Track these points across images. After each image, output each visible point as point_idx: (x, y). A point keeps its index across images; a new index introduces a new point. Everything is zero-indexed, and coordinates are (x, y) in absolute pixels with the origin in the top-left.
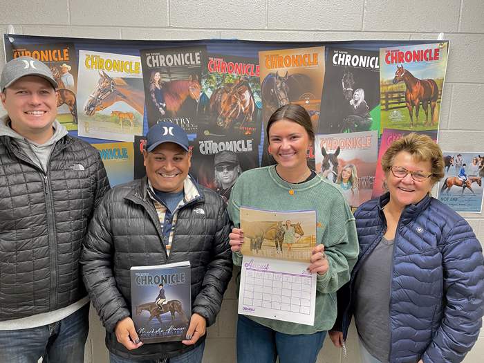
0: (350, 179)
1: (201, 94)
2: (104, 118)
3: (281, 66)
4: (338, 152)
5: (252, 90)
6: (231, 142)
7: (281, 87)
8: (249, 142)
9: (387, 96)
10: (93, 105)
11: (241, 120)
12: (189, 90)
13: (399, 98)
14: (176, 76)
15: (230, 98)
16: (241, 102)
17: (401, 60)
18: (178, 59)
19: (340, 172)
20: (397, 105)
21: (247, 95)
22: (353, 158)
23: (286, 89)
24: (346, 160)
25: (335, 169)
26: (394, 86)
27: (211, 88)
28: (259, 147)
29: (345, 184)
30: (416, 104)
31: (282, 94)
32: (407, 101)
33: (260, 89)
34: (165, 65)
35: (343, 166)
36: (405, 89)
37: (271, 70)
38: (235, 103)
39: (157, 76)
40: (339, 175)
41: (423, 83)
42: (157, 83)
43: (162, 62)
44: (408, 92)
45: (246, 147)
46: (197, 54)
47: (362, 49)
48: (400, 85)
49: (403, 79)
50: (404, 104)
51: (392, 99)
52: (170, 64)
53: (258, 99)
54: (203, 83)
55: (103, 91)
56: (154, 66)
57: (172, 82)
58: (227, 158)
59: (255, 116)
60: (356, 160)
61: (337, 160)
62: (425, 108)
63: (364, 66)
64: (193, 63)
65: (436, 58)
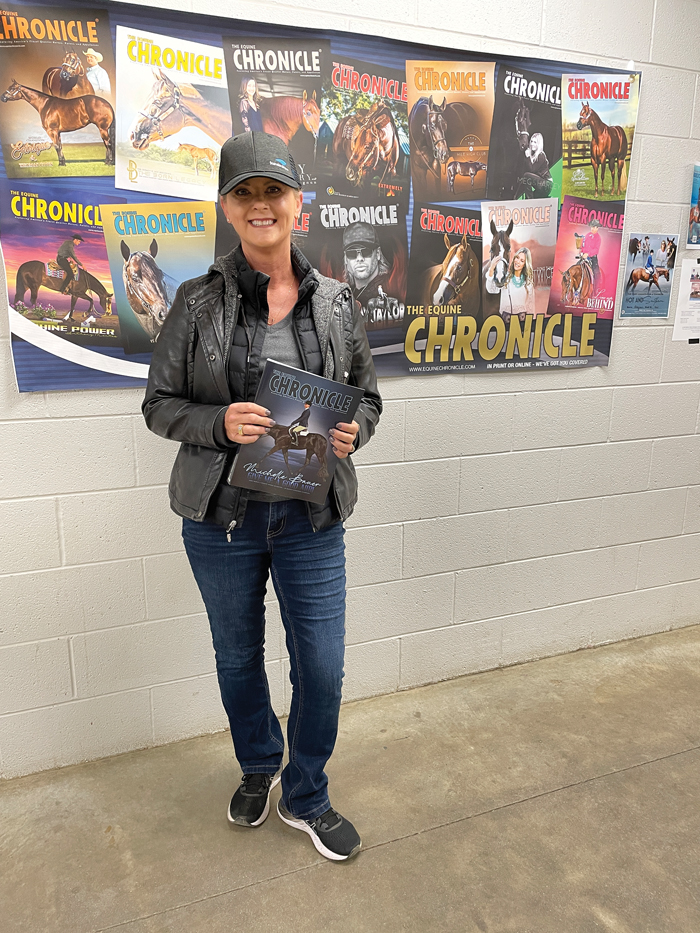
1: (321, 123)
3: (436, 87)
4: (510, 229)
5: (396, 124)
6: (367, 208)
7: (436, 121)
8: (393, 208)
9: (570, 147)
11: (379, 172)
12: (302, 116)
13: (584, 150)
14: (281, 90)
15: (364, 133)
16: (381, 142)
17: (587, 95)
18: (285, 59)
19: (511, 260)
20: (581, 161)
21: (388, 130)
22: (528, 239)
23: (443, 125)
26: (579, 132)
27: (336, 114)
28: (407, 217)
29: (517, 279)
30: (602, 161)
31: (438, 133)
32: (592, 156)
33: (407, 123)
34: (263, 68)
35: (516, 251)
36: (591, 136)
37: (422, 92)
38: (372, 144)
39: (251, 86)
40: (510, 265)
41: (611, 130)
42: (251, 98)
43: (259, 62)
44: (594, 142)
45: (388, 217)
46: (315, 54)
47: (541, 72)
48: (586, 131)
49: (589, 123)
50: (588, 161)
51: (576, 151)
52: (272, 68)
53: (404, 139)
54: (324, 104)
56: (246, 67)
57: (275, 98)
58: (360, 235)
59: (399, 166)
60: (532, 241)
61: (509, 241)
62: (612, 169)
63: (543, 99)
64: (308, 68)
65: (626, 97)
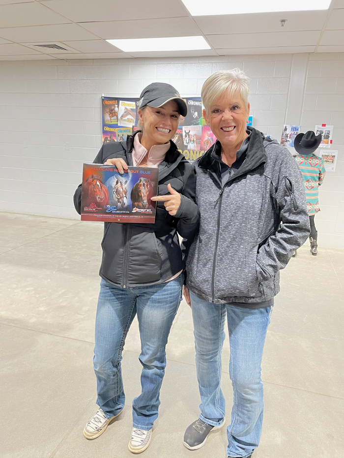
0: (193, 140)
2: (125, 120)
10: (122, 116)
24: (192, 134)
25: (189, 137)
55: (125, 112)
